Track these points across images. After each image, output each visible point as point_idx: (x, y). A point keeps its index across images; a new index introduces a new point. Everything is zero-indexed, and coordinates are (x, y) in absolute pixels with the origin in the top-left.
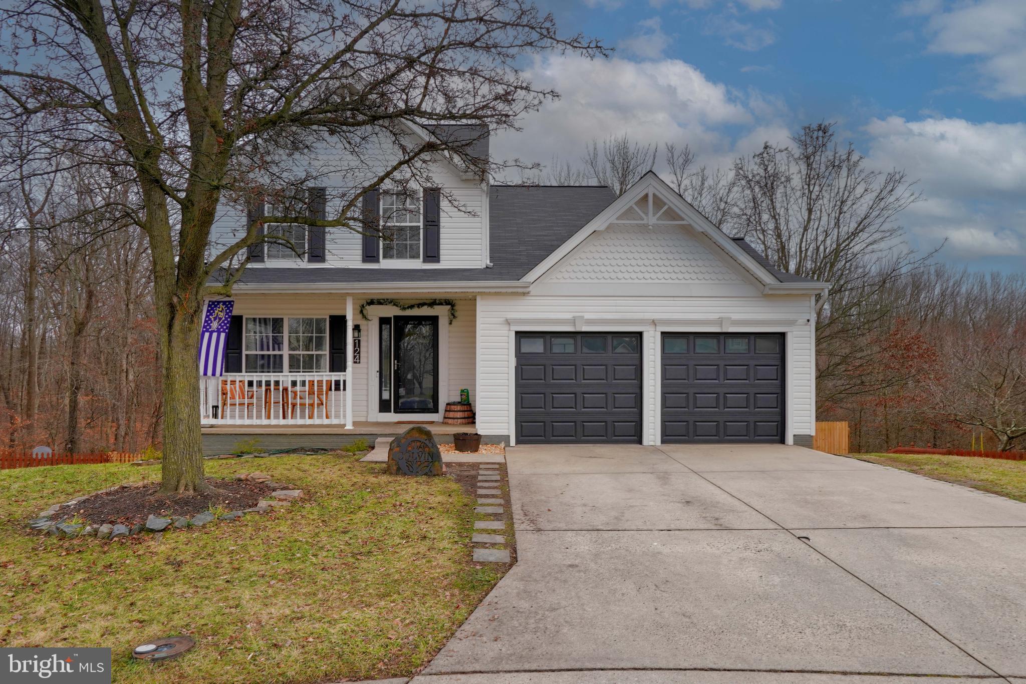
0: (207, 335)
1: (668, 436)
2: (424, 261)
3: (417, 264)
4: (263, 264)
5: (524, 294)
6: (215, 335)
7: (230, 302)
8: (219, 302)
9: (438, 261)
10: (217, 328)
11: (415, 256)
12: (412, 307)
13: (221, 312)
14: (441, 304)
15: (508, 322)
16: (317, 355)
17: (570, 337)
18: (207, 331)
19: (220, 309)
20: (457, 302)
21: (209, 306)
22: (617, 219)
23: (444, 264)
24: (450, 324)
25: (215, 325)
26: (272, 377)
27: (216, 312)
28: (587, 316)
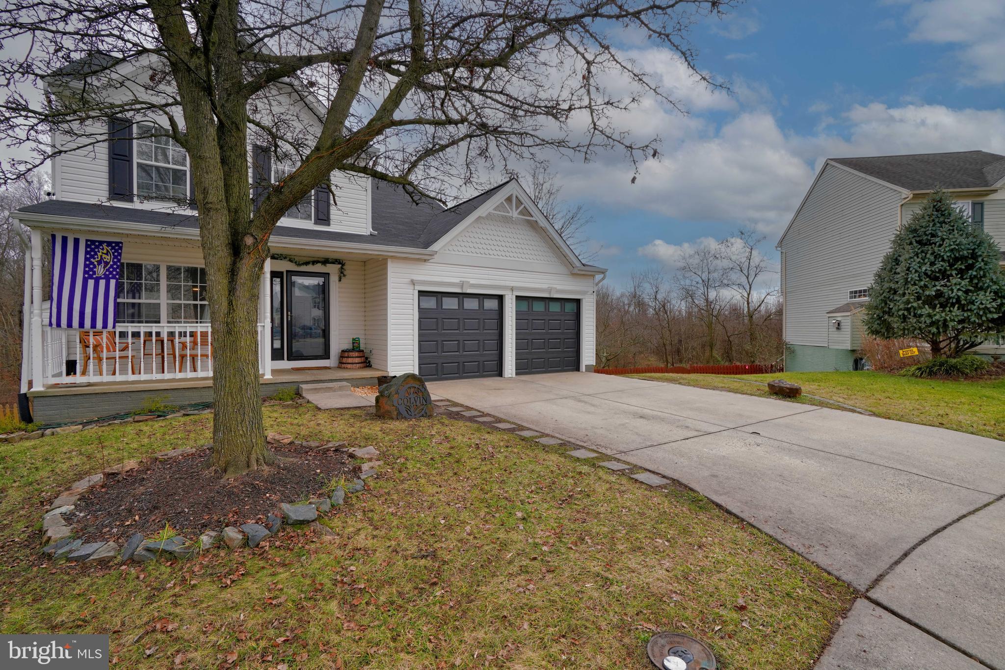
0: (91, 283)
1: (523, 368)
2: (316, 223)
3: (309, 225)
4: (131, 204)
5: (425, 260)
6: (102, 283)
7: (117, 243)
8: (101, 243)
9: (329, 225)
10: (105, 274)
11: (308, 217)
12: (307, 263)
13: (107, 254)
14: (333, 263)
15: (413, 283)
16: (201, 305)
17: (456, 297)
18: (91, 277)
19: (105, 251)
20: (347, 263)
21: (87, 246)
22: (495, 209)
23: (333, 228)
24: (340, 280)
25: (100, 271)
26: (154, 328)
27: (99, 254)
28: (472, 281)
